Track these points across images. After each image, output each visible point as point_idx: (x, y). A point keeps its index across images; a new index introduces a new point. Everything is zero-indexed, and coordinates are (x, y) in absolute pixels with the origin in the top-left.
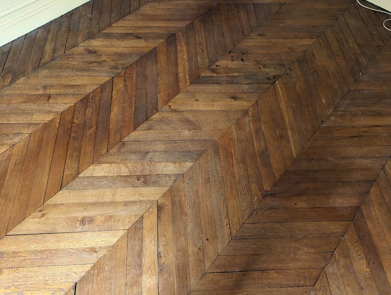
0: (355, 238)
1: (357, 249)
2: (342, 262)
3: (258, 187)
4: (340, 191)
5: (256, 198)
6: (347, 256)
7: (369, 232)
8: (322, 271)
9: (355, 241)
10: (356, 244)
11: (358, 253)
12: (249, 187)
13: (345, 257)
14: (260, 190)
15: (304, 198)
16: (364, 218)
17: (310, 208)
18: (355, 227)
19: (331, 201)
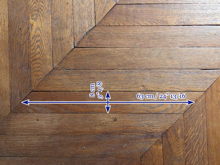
0: (37, 65)
1: (38, 50)
2: (67, 33)
3: (171, 151)
4: (35, 141)
5: (179, 132)
6: (56, 40)
7: (11, 73)
8: (99, 23)
9: (38, 61)
10: (38, 56)
11: (39, 43)
12: (187, 151)
13: (61, 39)
14: (170, 145)
15: (99, 129)
16: (11, 95)
17: (94, 112)
18: (31, 81)
19: (56, 123)
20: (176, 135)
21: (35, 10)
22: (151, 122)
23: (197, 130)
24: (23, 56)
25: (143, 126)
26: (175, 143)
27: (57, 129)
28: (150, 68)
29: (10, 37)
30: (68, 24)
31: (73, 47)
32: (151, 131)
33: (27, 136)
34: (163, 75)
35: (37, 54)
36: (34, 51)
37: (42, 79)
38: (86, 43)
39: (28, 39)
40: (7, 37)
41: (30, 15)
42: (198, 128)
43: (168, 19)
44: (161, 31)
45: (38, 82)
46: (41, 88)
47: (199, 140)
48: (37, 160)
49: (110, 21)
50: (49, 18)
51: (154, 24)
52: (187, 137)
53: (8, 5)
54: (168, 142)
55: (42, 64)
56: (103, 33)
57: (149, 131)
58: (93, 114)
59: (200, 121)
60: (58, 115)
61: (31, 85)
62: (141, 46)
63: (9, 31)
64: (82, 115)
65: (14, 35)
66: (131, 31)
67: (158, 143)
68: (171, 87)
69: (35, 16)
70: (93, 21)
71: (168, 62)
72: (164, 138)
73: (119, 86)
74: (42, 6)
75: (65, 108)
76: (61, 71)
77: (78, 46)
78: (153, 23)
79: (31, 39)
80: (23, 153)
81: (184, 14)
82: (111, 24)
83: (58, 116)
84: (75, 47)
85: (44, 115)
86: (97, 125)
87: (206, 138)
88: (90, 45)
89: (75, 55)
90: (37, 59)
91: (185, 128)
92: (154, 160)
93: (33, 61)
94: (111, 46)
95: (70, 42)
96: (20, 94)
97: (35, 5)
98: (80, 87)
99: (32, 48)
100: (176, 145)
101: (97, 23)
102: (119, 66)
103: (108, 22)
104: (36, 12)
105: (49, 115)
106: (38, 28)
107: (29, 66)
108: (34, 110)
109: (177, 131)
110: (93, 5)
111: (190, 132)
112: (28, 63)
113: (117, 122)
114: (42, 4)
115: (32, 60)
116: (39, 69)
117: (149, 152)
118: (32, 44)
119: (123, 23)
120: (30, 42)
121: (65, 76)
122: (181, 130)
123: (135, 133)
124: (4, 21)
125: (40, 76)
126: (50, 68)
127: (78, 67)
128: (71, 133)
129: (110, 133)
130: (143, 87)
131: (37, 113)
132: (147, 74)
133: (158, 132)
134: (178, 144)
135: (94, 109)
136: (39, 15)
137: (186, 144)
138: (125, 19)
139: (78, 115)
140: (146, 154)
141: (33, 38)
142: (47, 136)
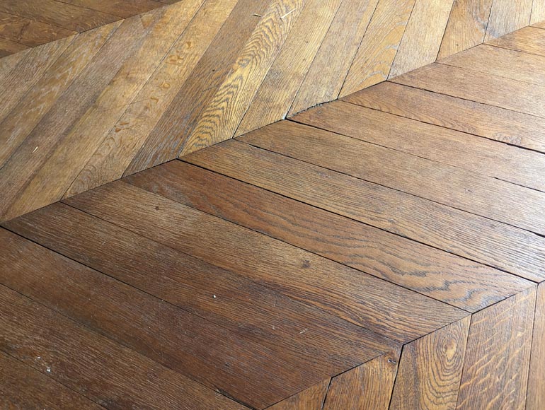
20: (441, 358)
21: (250, 55)
22: (385, 301)
23: (500, 368)
24: (196, 105)
25: (364, 303)
26: (432, 377)
27: (181, 237)
28: (418, 194)
29: (191, 76)
30: (291, 85)
31: (283, 118)
32: (379, 323)
33: (119, 229)
34: (442, 216)
35: (219, 109)
36: (216, 104)
37: (204, 147)
38: (308, 119)
39: (218, 86)
40: (187, 75)
41: (239, 58)
42: (504, 365)
43: (478, 126)
44: (460, 139)
45: (195, 149)
46: (194, 159)
47: (502, 397)
48: (107, 283)
49: (366, 100)
50: (266, 69)
51: (450, 126)
52: (470, 377)
53: (215, 39)
54: (416, 369)
55: (218, 124)
56: (346, 113)
57: (374, 320)
58: (265, 237)
59: (514, 350)
60: (198, 212)
61: (180, 149)
62: (410, 153)
63: (196, 69)
64: (243, 229)
65: (198, 76)
66: (399, 124)
67: (387, 357)
68: (455, 245)
69: (244, 62)
70: (336, 92)
71: (461, 196)
72: (407, 354)
73: (339, 204)
74: (264, 53)
75: (218, 206)
76: (245, 146)
77: (293, 119)
78: (446, 123)
79: (221, 87)
80: (90, 258)
81: (516, 127)
82: (366, 105)
83: (198, 215)
84: (286, 118)
85: (174, 204)
86: (263, 262)
87: (524, 403)
88: (314, 123)
89: (280, 130)
90: (214, 116)
91: (469, 350)
92: (362, 400)
93: (206, 116)
94: (352, 136)
95: (282, 110)
96: (155, 156)
97: (254, 49)
98: (264, 181)
99: (216, 99)
100: (434, 384)
101: (341, 96)
102: (356, 170)
103: (362, 100)
104: (250, 58)
105: (182, 207)
106: (241, 78)
107: (195, 121)
108: (161, 189)
109: (446, 348)
110: (346, 72)
111: (480, 365)
112: (197, 117)
113: (308, 270)
114: (264, 51)
115: (205, 114)
116: (209, 130)
117: (357, 371)
118: (219, 93)
119: (389, 109)
120: (218, 91)
121: (246, 155)
122: (456, 352)
123: (340, 313)
124: (196, 55)
125: (204, 142)
126: (228, 135)
127: (277, 148)
128: (204, 256)
129: (284, 289)
130: (390, 224)
131: (163, 195)
132: (408, 201)
133: (395, 333)
134: (441, 383)
135: (271, 228)
136: (253, 62)
137: (461, 394)
138: (395, 105)
139: (236, 228)
140: (348, 375)
141: (225, 87)
142: (155, 244)
